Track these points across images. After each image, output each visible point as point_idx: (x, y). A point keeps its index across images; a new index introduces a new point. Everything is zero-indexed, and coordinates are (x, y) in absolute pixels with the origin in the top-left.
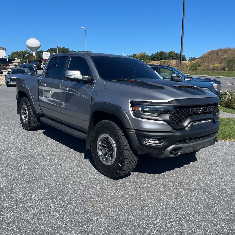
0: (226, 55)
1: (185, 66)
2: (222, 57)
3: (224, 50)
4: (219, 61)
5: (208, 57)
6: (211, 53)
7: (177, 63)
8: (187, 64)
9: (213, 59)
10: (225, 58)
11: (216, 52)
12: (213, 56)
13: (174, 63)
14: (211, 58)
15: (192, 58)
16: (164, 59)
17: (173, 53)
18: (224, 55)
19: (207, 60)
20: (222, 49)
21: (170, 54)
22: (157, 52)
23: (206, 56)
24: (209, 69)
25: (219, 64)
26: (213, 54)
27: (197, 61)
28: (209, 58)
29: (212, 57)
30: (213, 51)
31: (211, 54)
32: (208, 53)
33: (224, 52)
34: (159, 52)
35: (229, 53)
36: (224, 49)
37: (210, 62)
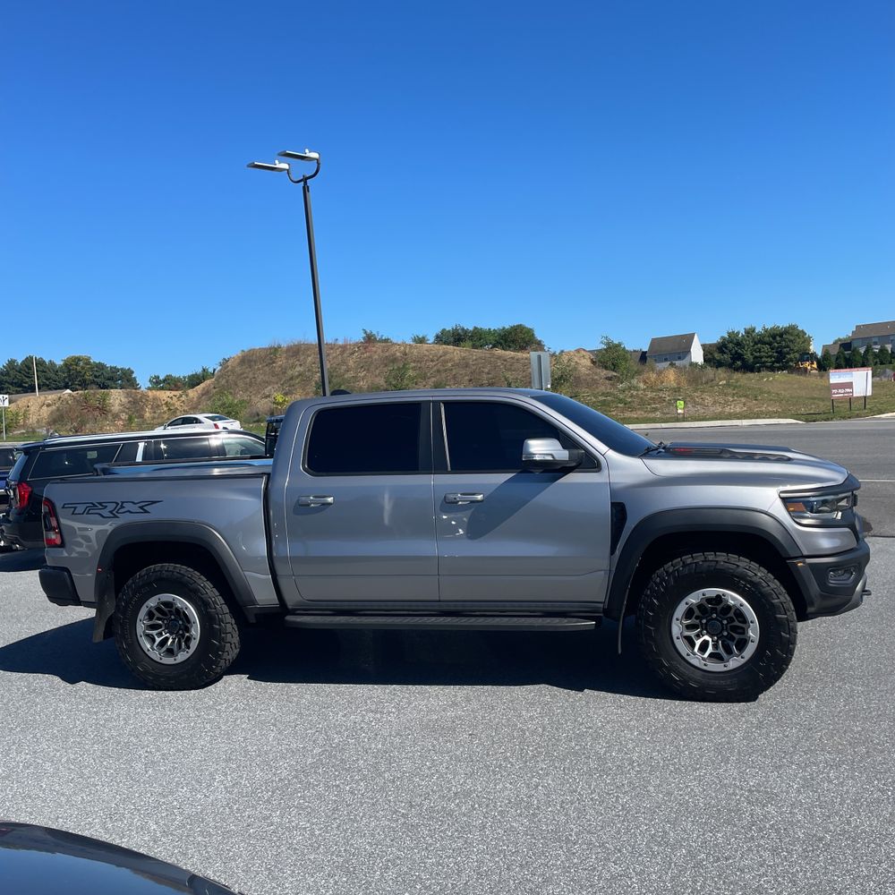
0: (301, 365)
1: (165, 409)
2: (290, 373)
3: (289, 349)
4: (282, 385)
5: (241, 374)
6: (248, 359)
7: (130, 399)
8: (169, 400)
9: (260, 378)
10: (300, 375)
11: (266, 357)
12: (259, 369)
13: (118, 401)
14: (251, 375)
15: (161, 378)
16: (48, 386)
17: (81, 363)
18: (293, 367)
19: (241, 384)
20: (284, 345)
21: (71, 365)
22: (12, 362)
23: (233, 371)
24: (258, 415)
25: (286, 394)
26: (255, 362)
27: (204, 388)
28: (245, 375)
29: (254, 374)
30: (252, 352)
31: (250, 361)
32: (238, 361)
33: (291, 354)
34: (20, 362)
35: (310, 358)
36: (288, 347)
37: (251, 389)
